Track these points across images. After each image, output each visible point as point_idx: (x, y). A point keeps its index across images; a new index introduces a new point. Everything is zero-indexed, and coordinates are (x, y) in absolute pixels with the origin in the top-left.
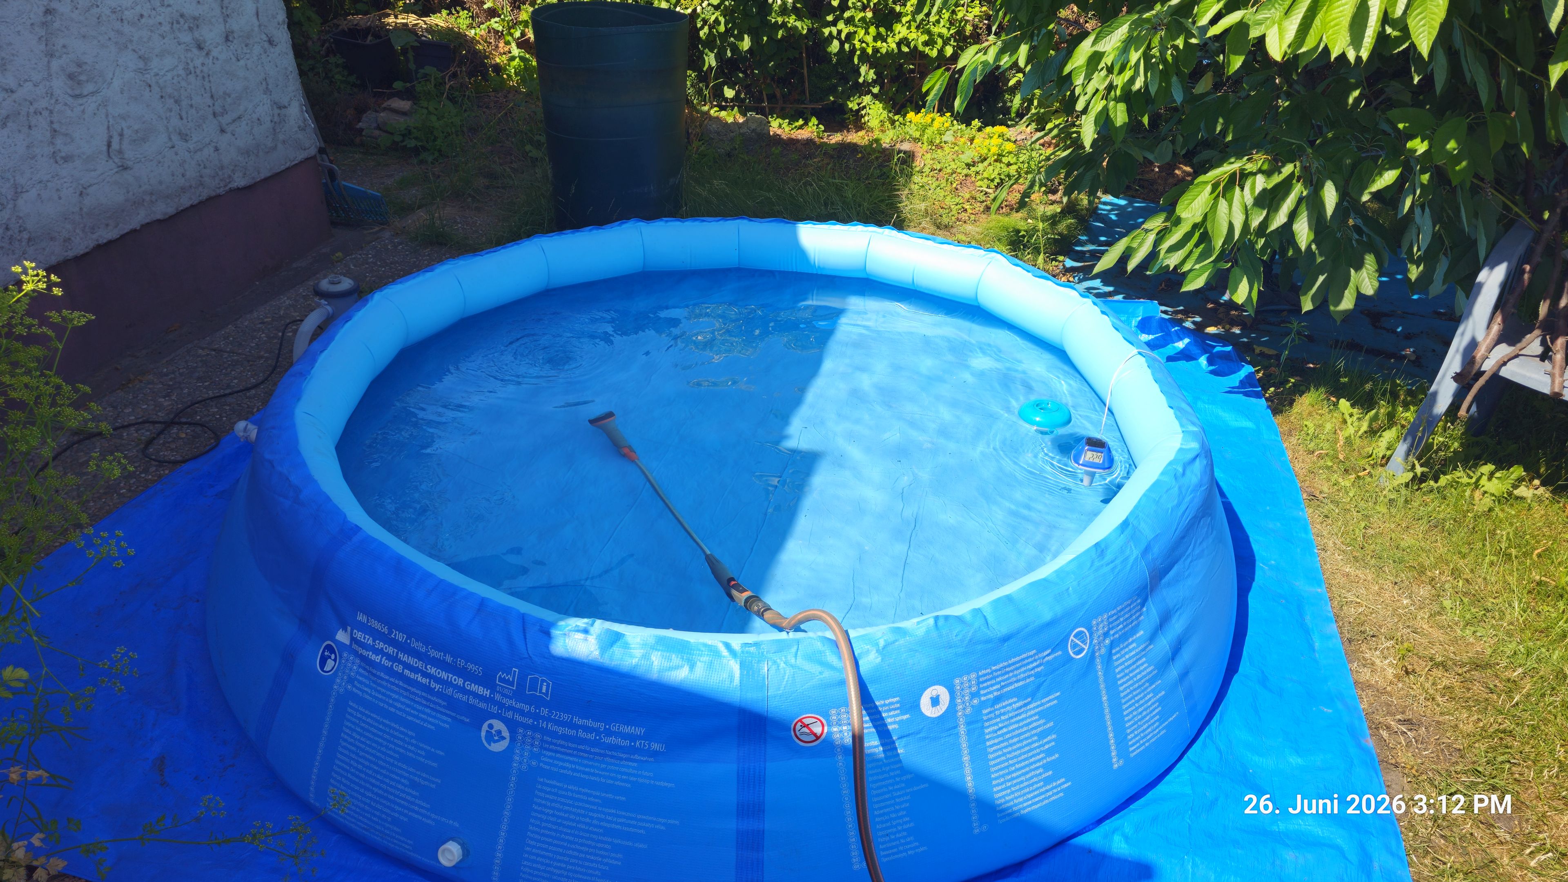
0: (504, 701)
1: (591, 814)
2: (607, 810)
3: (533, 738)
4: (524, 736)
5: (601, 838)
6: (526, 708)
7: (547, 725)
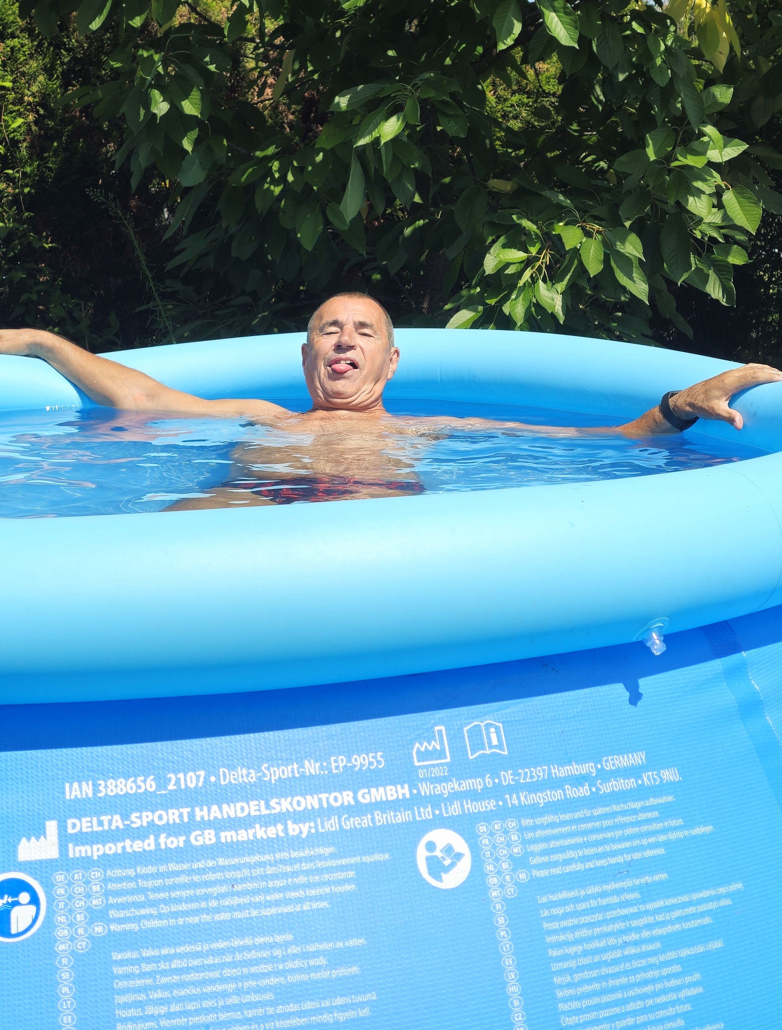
0: (439, 789)
1: (635, 923)
2: (650, 906)
3: (506, 832)
4: (491, 834)
5: (662, 958)
6: (477, 784)
7: (518, 798)
